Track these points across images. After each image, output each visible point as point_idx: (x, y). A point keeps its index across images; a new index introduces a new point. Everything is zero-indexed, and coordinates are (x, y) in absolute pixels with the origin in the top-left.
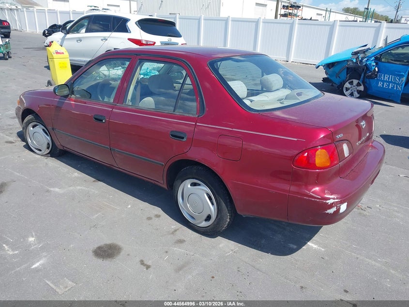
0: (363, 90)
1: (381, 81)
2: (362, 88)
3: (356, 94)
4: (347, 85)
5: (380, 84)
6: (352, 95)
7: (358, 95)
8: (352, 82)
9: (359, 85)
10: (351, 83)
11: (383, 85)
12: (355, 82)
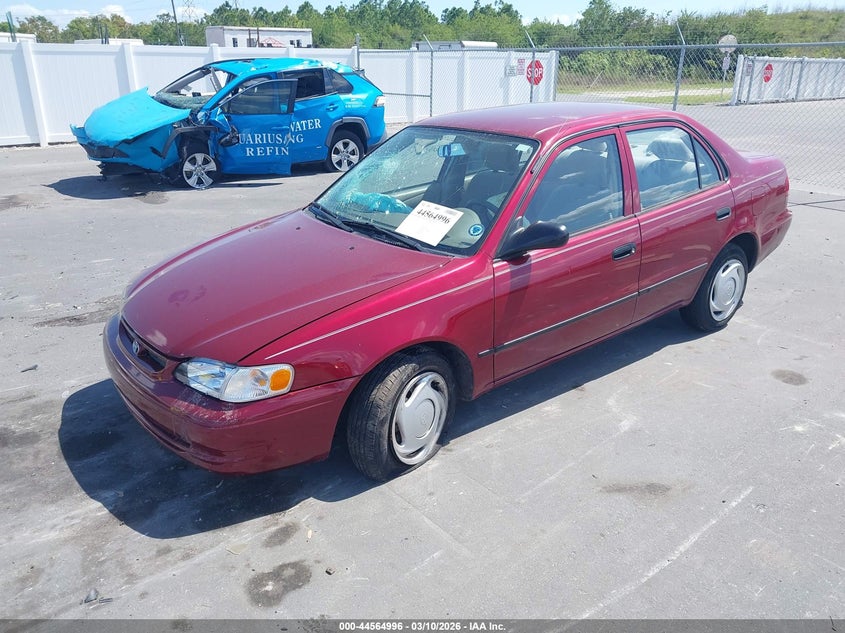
0: (215, 169)
1: (250, 146)
2: (212, 166)
3: (208, 180)
4: (187, 167)
5: (249, 152)
6: (200, 182)
7: (211, 181)
8: (194, 158)
9: (206, 162)
10: (193, 161)
11: (255, 152)
12: (200, 157)
